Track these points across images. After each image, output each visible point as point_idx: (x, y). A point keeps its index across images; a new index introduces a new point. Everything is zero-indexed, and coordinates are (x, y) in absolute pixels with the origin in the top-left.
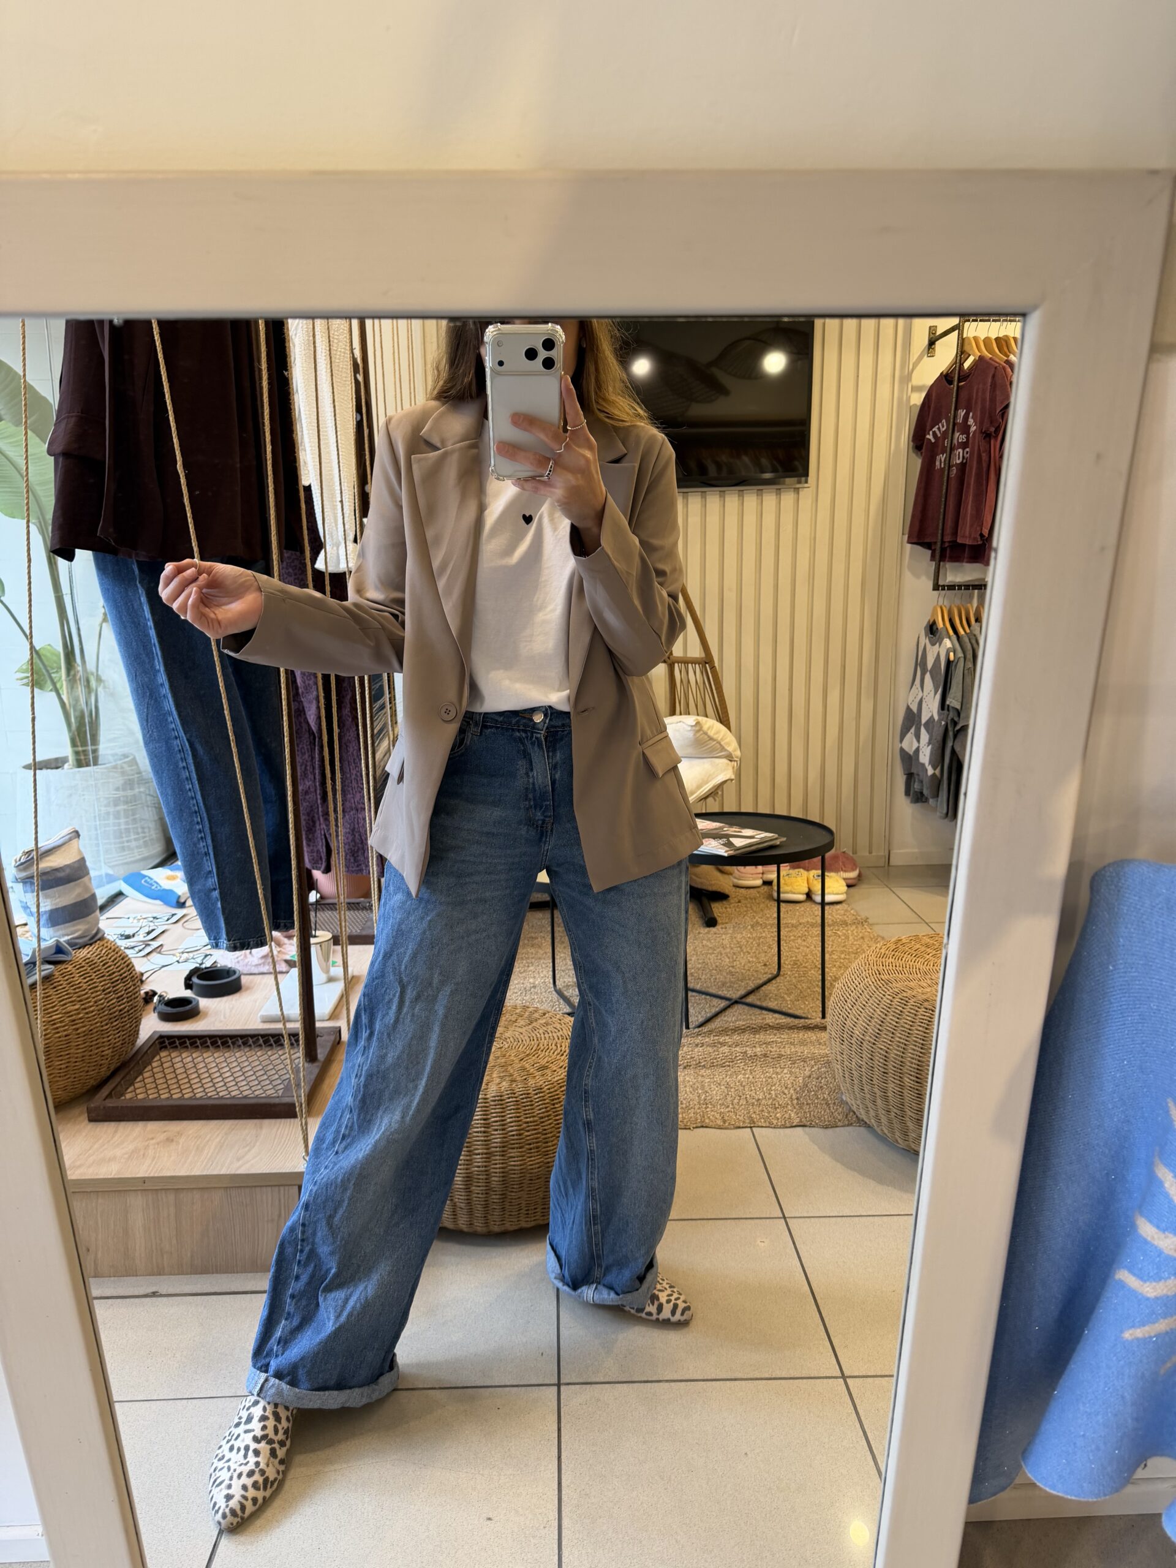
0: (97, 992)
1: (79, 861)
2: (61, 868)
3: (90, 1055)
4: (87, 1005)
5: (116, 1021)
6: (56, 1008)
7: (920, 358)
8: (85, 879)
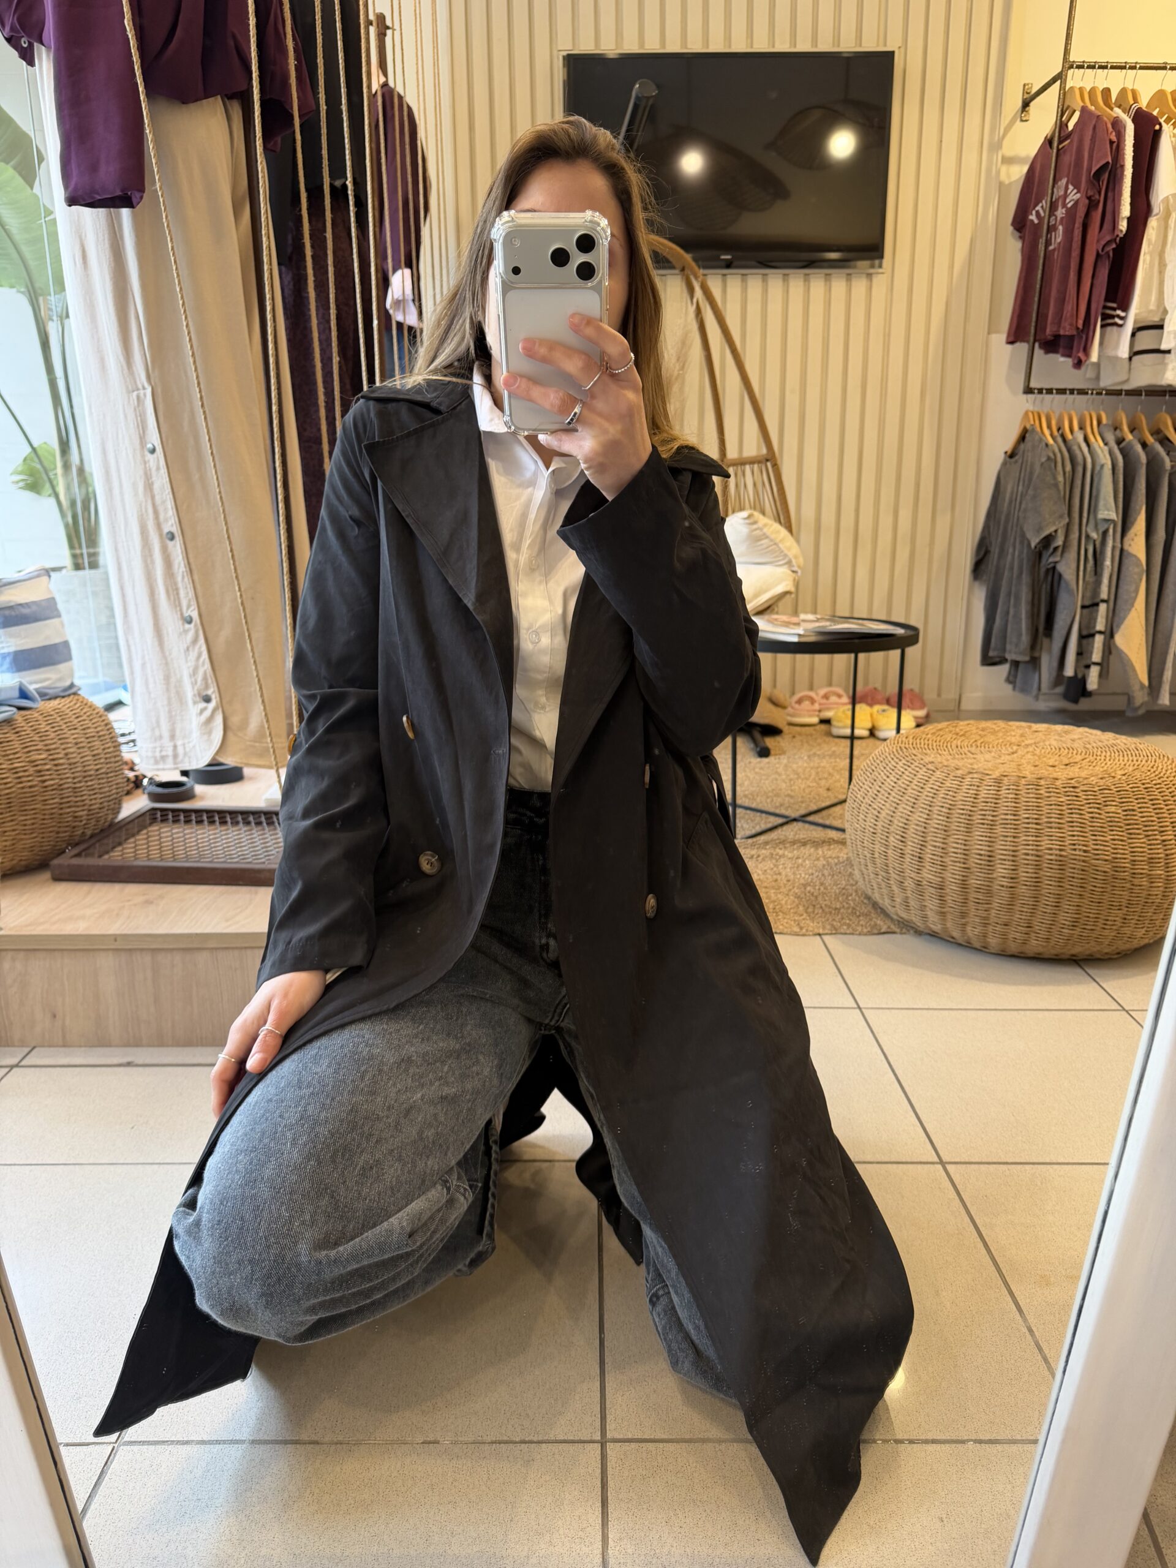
0: (67, 743)
1: (48, 599)
2: (26, 604)
3: (61, 814)
4: (56, 756)
5: (91, 780)
6: (17, 756)
7: (1012, 123)
8: (55, 621)
